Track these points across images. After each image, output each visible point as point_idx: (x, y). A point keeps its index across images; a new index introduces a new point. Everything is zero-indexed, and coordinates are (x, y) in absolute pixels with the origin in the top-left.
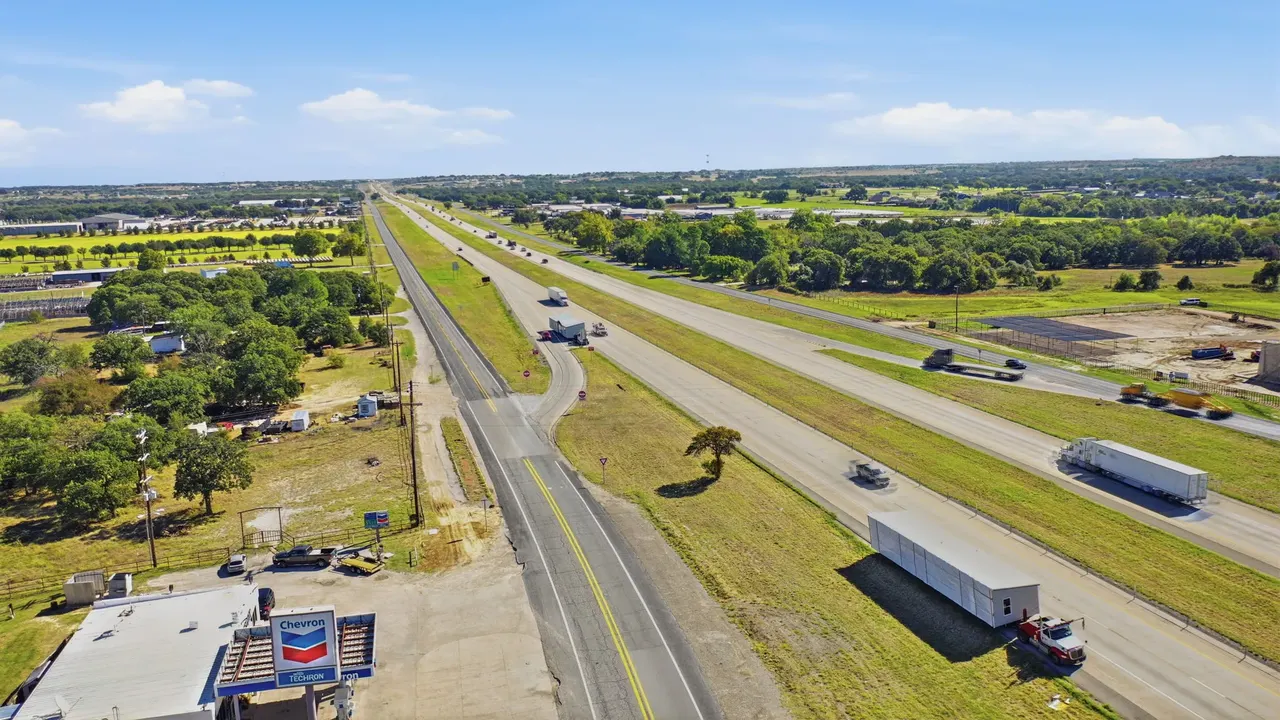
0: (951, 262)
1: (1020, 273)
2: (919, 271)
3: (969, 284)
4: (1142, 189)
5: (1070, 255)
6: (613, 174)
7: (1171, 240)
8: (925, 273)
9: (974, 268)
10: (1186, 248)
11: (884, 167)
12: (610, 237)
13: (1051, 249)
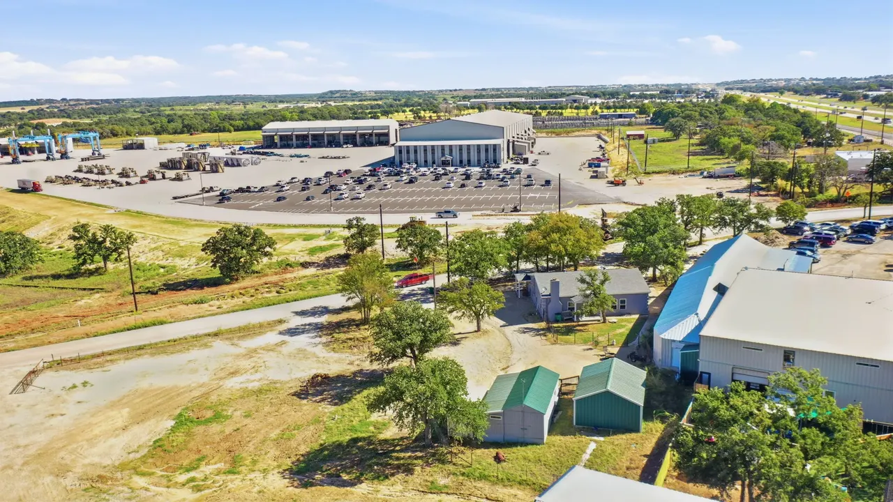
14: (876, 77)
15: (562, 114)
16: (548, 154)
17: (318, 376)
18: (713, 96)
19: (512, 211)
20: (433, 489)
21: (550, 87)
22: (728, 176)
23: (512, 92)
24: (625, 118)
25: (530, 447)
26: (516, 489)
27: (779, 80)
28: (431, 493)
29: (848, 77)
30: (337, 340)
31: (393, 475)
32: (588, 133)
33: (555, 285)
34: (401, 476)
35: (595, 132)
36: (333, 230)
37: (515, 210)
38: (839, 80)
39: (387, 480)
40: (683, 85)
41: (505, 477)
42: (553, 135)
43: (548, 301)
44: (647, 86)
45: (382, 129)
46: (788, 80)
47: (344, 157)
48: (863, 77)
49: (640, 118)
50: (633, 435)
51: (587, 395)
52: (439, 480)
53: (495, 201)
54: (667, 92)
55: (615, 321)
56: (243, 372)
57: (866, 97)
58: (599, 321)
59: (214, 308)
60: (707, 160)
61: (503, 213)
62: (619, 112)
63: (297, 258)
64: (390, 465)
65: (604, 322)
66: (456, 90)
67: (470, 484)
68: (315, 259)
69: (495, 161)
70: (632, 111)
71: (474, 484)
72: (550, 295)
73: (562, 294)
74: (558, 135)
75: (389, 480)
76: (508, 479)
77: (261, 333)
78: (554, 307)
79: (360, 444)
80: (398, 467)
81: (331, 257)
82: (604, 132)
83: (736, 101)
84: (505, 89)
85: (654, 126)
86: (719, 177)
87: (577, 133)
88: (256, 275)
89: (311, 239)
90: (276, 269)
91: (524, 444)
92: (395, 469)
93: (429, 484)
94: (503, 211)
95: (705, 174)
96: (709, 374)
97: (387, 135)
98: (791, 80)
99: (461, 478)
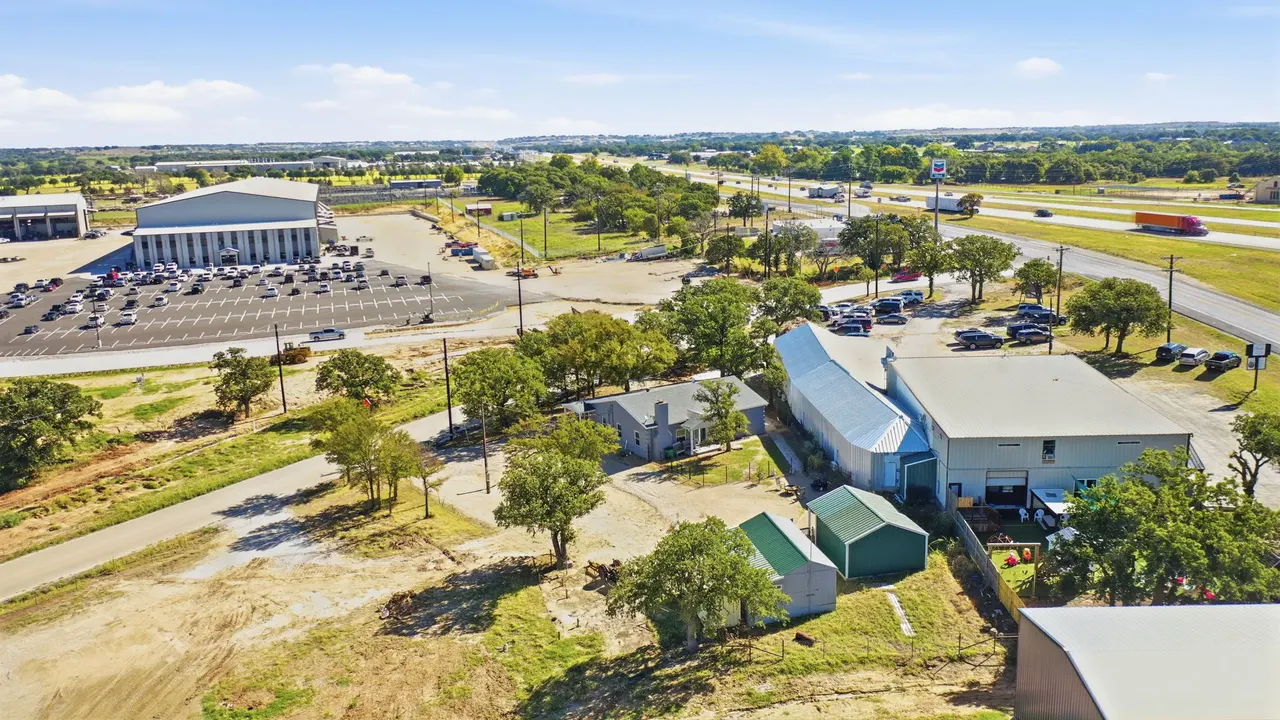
0: (1067, 163)
1: (1116, 173)
2: (1043, 171)
3: (1079, 178)
4: (1230, 138)
5: (1154, 168)
6: (710, 134)
7: (1235, 159)
8: (1047, 172)
9: (1083, 169)
10: (1244, 163)
11: (977, 130)
12: (784, 163)
13: (1140, 163)
14: (682, 135)
15: (330, 183)
16: (371, 240)
17: (404, 596)
18: (513, 158)
19: (421, 323)
20: (755, 703)
21: (262, 144)
22: (659, 258)
23: (204, 150)
24: (426, 187)
25: (823, 617)
26: (863, 671)
27: (574, 137)
28: (760, 708)
29: (652, 135)
30: (355, 541)
31: (685, 700)
32: (398, 210)
33: (662, 409)
34: (696, 699)
35: (406, 207)
36: (147, 376)
37: (427, 320)
38: (642, 139)
39: (682, 709)
40: (455, 142)
41: (839, 662)
42: (346, 214)
43: (654, 433)
44: (407, 143)
45: (62, 211)
46: (584, 138)
47: (14, 260)
48: (668, 135)
49: (448, 187)
50: (920, 575)
51: (862, 535)
52: (756, 688)
53: (385, 310)
54: (449, 151)
55: (739, 446)
56: (242, 620)
57: (697, 159)
58: (719, 450)
59: (42, 531)
60: (611, 238)
61: (410, 327)
62: (413, 179)
63: (122, 429)
64: (668, 688)
65: (728, 449)
66: (106, 148)
67: (800, 681)
68: (153, 425)
69: (309, 253)
70: (432, 178)
71: (806, 680)
72: (655, 424)
73: (672, 421)
74: (353, 212)
75: (685, 708)
76: (845, 662)
77: (197, 556)
78: (661, 442)
79: (588, 673)
80: (685, 687)
81: (184, 419)
82: (419, 207)
83: (569, 163)
84: (193, 147)
85: (485, 198)
86: (649, 260)
87: (381, 210)
88: (66, 465)
89: (118, 395)
90: (92, 451)
91: (817, 615)
92: (679, 692)
93: (745, 697)
94: (408, 323)
95: (627, 256)
96: (960, 485)
97: (74, 220)
98: (587, 137)
99: (783, 677)
